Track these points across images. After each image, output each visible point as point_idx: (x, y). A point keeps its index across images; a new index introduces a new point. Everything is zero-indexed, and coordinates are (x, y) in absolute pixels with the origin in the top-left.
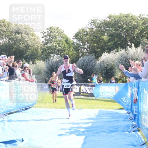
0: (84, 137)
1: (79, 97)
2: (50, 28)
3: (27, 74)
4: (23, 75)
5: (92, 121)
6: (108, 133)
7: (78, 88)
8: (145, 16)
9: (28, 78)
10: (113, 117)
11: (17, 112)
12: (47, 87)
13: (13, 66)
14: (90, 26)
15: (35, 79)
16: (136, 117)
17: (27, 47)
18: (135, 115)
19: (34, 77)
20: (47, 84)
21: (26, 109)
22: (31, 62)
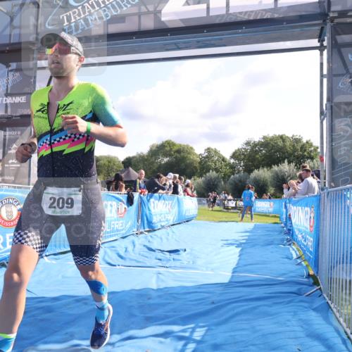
0: (240, 249)
1: (235, 211)
2: (208, 149)
3: (188, 189)
4: (185, 191)
5: (248, 234)
6: (263, 246)
7: (234, 202)
8: (297, 137)
9: (190, 193)
10: (268, 231)
11: (180, 223)
12: (205, 202)
13: (177, 182)
14: (245, 146)
15: (195, 195)
16: (290, 232)
17: (188, 166)
18: (289, 230)
19: (195, 192)
20: (205, 199)
21: (187, 221)
22: (193, 179)
